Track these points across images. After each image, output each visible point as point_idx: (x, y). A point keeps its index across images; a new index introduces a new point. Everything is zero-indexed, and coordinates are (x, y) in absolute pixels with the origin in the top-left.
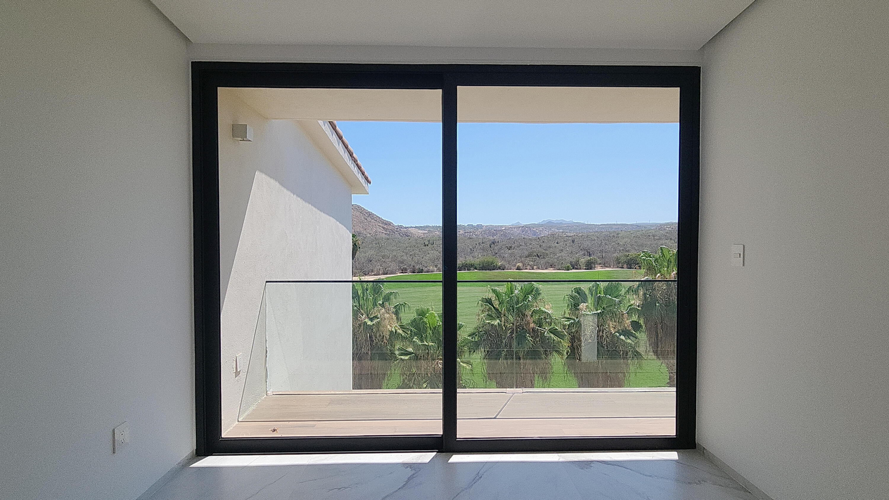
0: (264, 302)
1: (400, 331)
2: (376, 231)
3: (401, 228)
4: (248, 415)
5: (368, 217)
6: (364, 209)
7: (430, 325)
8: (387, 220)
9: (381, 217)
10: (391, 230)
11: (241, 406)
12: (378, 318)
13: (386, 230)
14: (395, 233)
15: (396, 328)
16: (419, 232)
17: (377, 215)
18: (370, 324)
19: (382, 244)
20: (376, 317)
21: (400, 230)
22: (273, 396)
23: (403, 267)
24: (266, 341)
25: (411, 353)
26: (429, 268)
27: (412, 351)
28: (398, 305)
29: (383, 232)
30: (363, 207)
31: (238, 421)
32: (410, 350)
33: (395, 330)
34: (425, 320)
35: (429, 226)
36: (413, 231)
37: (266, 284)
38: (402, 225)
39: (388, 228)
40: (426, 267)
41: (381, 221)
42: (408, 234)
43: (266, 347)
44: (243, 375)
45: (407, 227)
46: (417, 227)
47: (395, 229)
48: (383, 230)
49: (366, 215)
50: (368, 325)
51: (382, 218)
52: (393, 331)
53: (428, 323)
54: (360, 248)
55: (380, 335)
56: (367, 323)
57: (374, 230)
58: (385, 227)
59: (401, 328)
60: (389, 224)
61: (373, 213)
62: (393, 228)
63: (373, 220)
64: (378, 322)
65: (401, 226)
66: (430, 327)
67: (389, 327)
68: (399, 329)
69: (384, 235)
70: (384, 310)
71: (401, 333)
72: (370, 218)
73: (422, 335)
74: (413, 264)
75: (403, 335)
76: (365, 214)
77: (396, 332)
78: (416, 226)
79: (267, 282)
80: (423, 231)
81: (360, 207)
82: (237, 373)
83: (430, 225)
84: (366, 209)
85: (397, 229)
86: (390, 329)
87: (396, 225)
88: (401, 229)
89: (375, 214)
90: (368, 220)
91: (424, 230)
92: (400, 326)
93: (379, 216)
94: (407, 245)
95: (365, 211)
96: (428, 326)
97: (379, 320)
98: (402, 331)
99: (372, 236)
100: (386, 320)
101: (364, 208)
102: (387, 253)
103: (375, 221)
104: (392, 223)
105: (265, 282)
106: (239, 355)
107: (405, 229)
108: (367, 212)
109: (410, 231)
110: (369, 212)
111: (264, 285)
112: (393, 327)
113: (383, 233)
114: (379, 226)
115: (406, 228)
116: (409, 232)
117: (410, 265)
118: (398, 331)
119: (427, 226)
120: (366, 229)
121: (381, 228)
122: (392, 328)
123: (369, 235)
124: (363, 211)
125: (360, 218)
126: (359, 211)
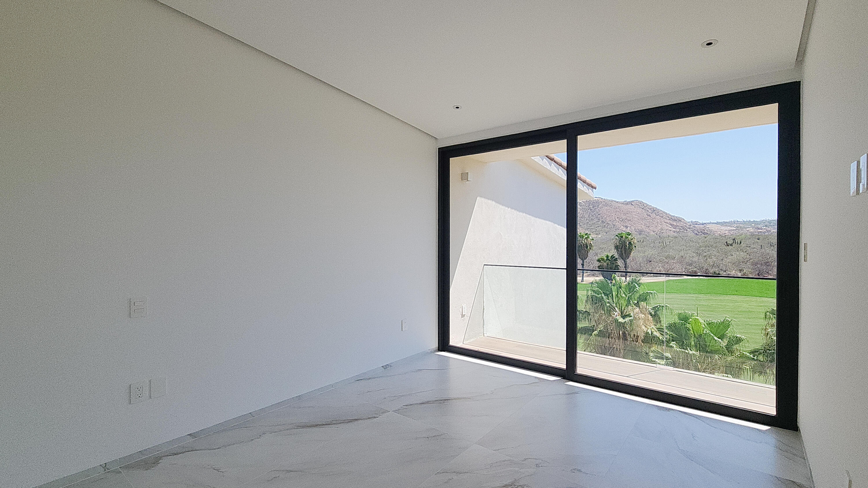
0: (482, 278)
1: (657, 334)
2: (661, 228)
3: (696, 224)
4: (469, 342)
5: (652, 213)
6: (647, 205)
7: (693, 332)
8: (676, 216)
9: (668, 213)
10: (682, 227)
11: (465, 336)
12: (630, 316)
13: (675, 227)
14: (687, 231)
15: (653, 330)
16: (722, 229)
17: (663, 210)
18: (621, 321)
19: (667, 244)
20: (629, 316)
21: (694, 227)
22: (487, 337)
23: (692, 270)
24: (484, 302)
25: (667, 358)
26: (729, 272)
27: (670, 357)
28: (657, 306)
29: (671, 229)
30: (645, 202)
31: (463, 343)
32: (668, 355)
33: (651, 331)
34: (688, 325)
35: (737, 221)
36: (714, 228)
37: (484, 267)
38: (697, 221)
39: (678, 225)
40: (725, 271)
41: (668, 217)
42: (705, 231)
43: (484, 306)
44: (466, 318)
45: (705, 224)
46: (720, 222)
47: (687, 226)
48: (670, 227)
49: (650, 211)
50: (620, 322)
51: (670, 214)
52: (648, 332)
53: (691, 329)
54: (635, 246)
55: (634, 335)
56: (618, 320)
57: (660, 228)
58: (674, 223)
59: (658, 330)
60: (679, 220)
61: (658, 208)
62: (685, 224)
63: (658, 217)
64: (631, 321)
65: (695, 222)
66: (695, 334)
67: (643, 327)
68: (656, 331)
69: (672, 234)
70: (638, 309)
71: (658, 335)
72: (654, 215)
73: (684, 342)
74: (706, 266)
75: (660, 338)
76: (648, 210)
77: (651, 334)
78: (718, 222)
79: (484, 265)
80: (729, 228)
81: (643, 202)
82: (463, 316)
83: (739, 220)
84: (650, 205)
85: (690, 225)
86: (645, 330)
87: (688, 221)
88: (696, 226)
89: (661, 209)
90: (652, 216)
91: (729, 226)
92: (657, 328)
93: (666, 212)
94: (701, 244)
95: (648, 207)
96: (692, 332)
97: (631, 318)
98: (660, 334)
99: (657, 234)
100: (640, 320)
101: (647, 203)
102: (672, 253)
103: (660, 218)
104: (683, 219)
105: (483, 265)
106: (464, 306)
107: (702, 226)
108: (651, 207)
109: (709, 228)
110: (653, 208)
111: (483, 266)
112: (650, 329)
113: (671, 231)
114: (665, 223)
115: (703, 224)
116: (707, 229)
117: (703, 268)
118: (654, 333)
119: (734, 222)
120: (649, 227)
121: (668, 225)
122: (648, 329)
123: (652, 233)
124: (645, 207)
125: (642, 215)
126: (641, 206)
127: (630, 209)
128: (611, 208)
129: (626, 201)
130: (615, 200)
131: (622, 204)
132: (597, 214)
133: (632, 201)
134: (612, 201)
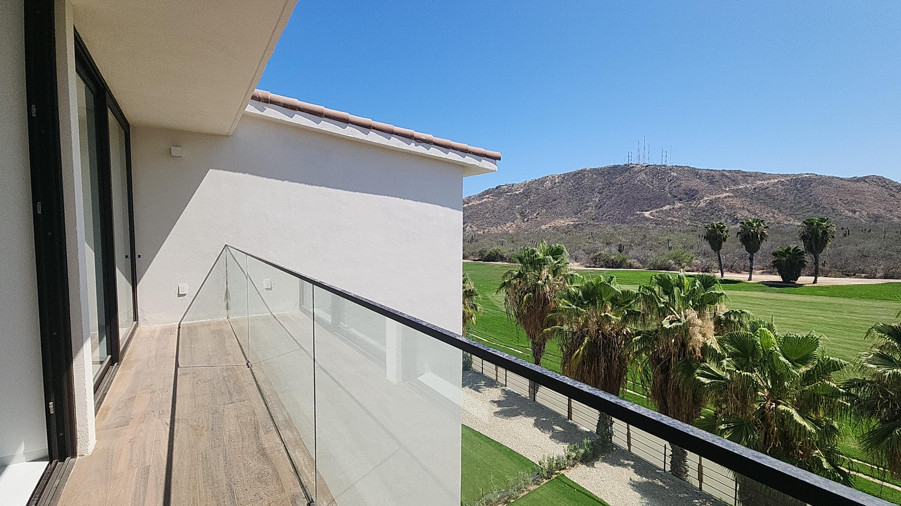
15: (712, 342)
37: (225, 246)
43: (227, 288)
44: (188, 298)
52: (707, 344)
67: (700, 336)
70: (695, 313)
76: (892, 188)
81: (883, 178)
82: (180, 295)
95: (891, 183)
106: (183, 285)
112: (710, 339)
122: (707, 339)
123: (896, 219)
124: (887, 184)
125: (881, 195)
126: (880, 184)
127: (861, 187)
128: (831, 186)
129: (855, 177)
130: (838, 176)
131: (849, 181)
132: (808, 196)
133: (865, 177)
134: (833, 178)
